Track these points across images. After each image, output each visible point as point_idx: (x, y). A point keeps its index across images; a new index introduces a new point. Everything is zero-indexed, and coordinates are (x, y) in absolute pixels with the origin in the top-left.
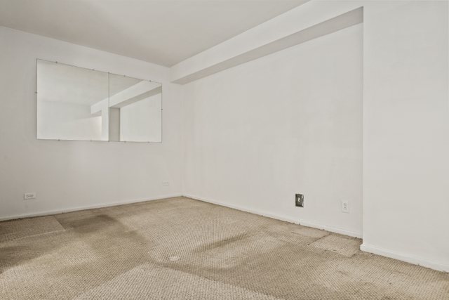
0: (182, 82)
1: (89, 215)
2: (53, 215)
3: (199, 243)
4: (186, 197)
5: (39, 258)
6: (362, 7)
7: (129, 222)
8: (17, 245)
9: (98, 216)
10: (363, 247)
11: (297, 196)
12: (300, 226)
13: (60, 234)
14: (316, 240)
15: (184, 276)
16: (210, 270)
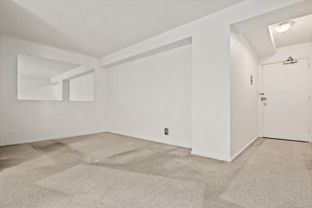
0: (106, 67)
1: (51, 143)
2: (28, 144)
3: (111, 154)
4: (108, 133)
5: (22, 164)
6: (191, 37)
7: (74, 146)
8: (8, 158)
9: (56, 143)
10: (192, 153)
11: (166, 129)
12: (166, 145)
13: (33, 152)
14: (172, 150)
15: (101, 168)
16: (114, 165)
